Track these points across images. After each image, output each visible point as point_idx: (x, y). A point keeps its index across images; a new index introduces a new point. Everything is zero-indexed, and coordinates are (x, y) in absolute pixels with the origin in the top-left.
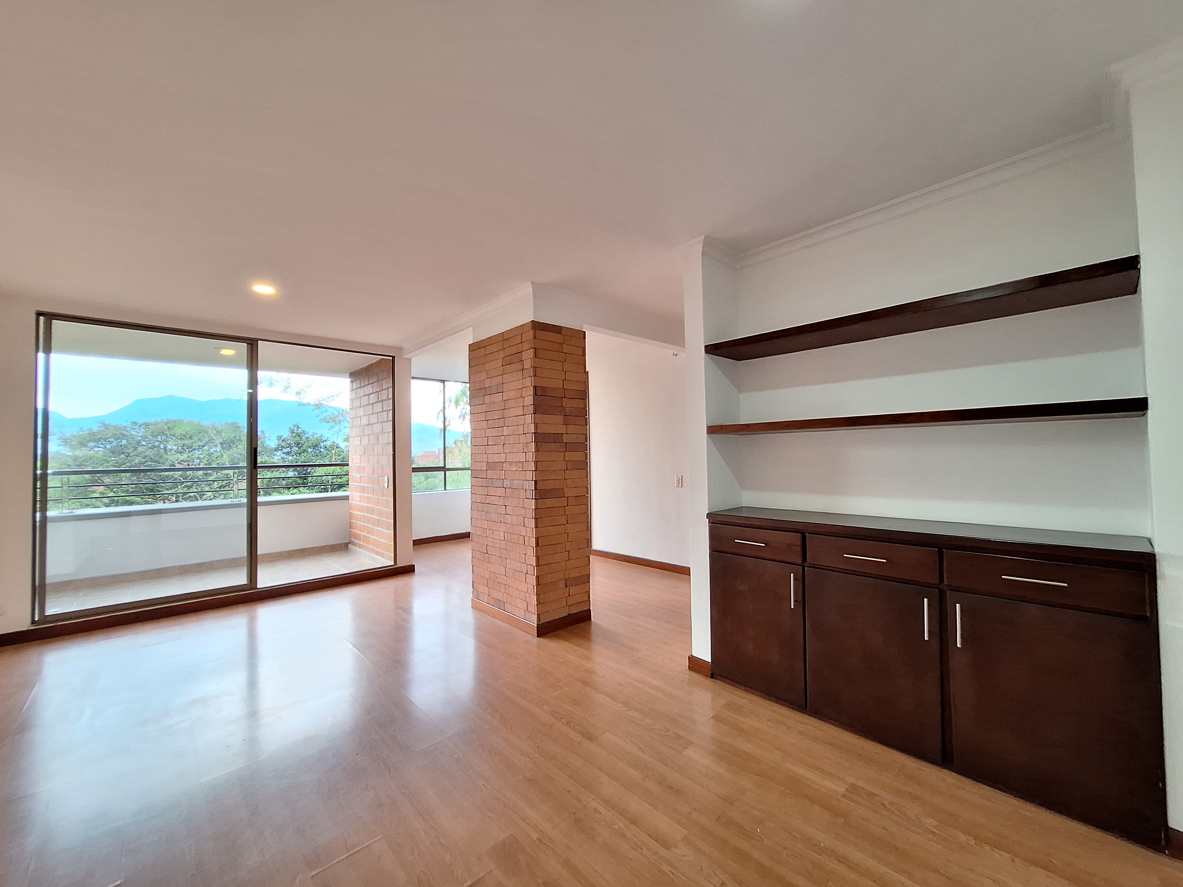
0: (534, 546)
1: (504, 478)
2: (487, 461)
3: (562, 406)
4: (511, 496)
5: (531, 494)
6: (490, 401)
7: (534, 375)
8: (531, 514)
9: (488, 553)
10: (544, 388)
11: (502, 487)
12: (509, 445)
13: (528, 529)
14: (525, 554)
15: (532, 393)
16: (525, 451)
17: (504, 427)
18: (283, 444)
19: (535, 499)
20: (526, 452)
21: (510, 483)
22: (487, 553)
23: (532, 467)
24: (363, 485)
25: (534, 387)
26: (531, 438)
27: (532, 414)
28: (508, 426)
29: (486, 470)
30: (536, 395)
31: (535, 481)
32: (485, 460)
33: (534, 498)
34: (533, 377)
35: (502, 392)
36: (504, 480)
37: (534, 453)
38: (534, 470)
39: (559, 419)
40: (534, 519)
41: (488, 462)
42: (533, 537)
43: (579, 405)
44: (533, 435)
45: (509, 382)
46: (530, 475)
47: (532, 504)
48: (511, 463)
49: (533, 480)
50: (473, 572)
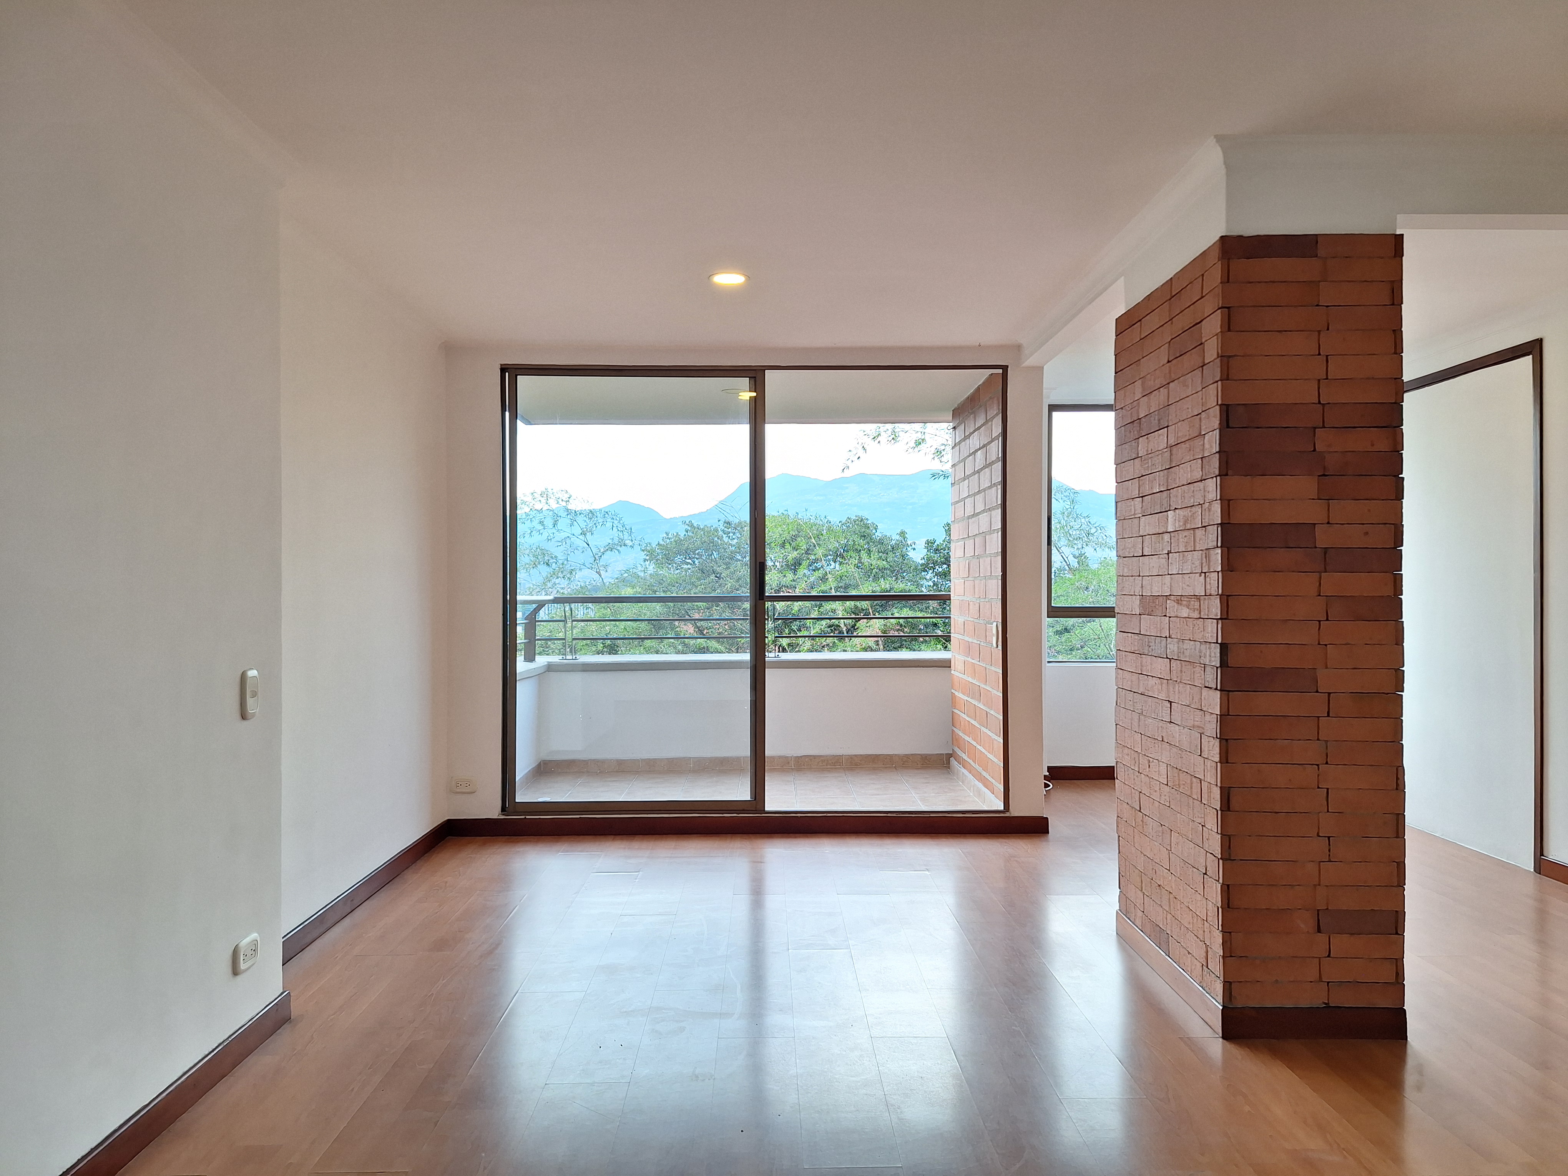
0: (1219, 809)
1: (1168, 636)
2: (1141, 594)
3: (1315, 450)
4: (1179, 681)
5: (1212, 677)
6: (1147, 450)
7: (1225, 377)
8: (1212, 727)
9: (1142, 811)
10: (1253, 408)
11: (1165, 657)
12: (1178, 554)
13: (1208, 763)
14: (1202, 826)
15: (1216, 423)
16: (1203, 571)
17: (1169, 512)
19: (1220, 690)
20: (1205, 573)
21: (1178, 647)
22: (1140, 811)
23: (1215, 608)
24: (967, 639)
25: (1225, 407)
26: (1213, 536)
27: (1216, 477)
28: (1176, 509)
29: (1140, 614)
30: (1228, 427)
31: (1221, 644)
32: (1138, 591)
33: (1219, 688)
34: (1219, 383)
35: (1167, 427)
36: (1168, 639)
37: (1220, 573)
38: (1219, 617)
39: (1307, 485)
40: (1218, 740)
41: (1142, 596)
42: (1217, 785)
43: (1373, 445)
44: (1219, 529)
45: (1178, 399)
46: (1212, 631)
47: (1213, 701)
48: (1179, 599)
49: (1217, 643)
50: (1119, 853)
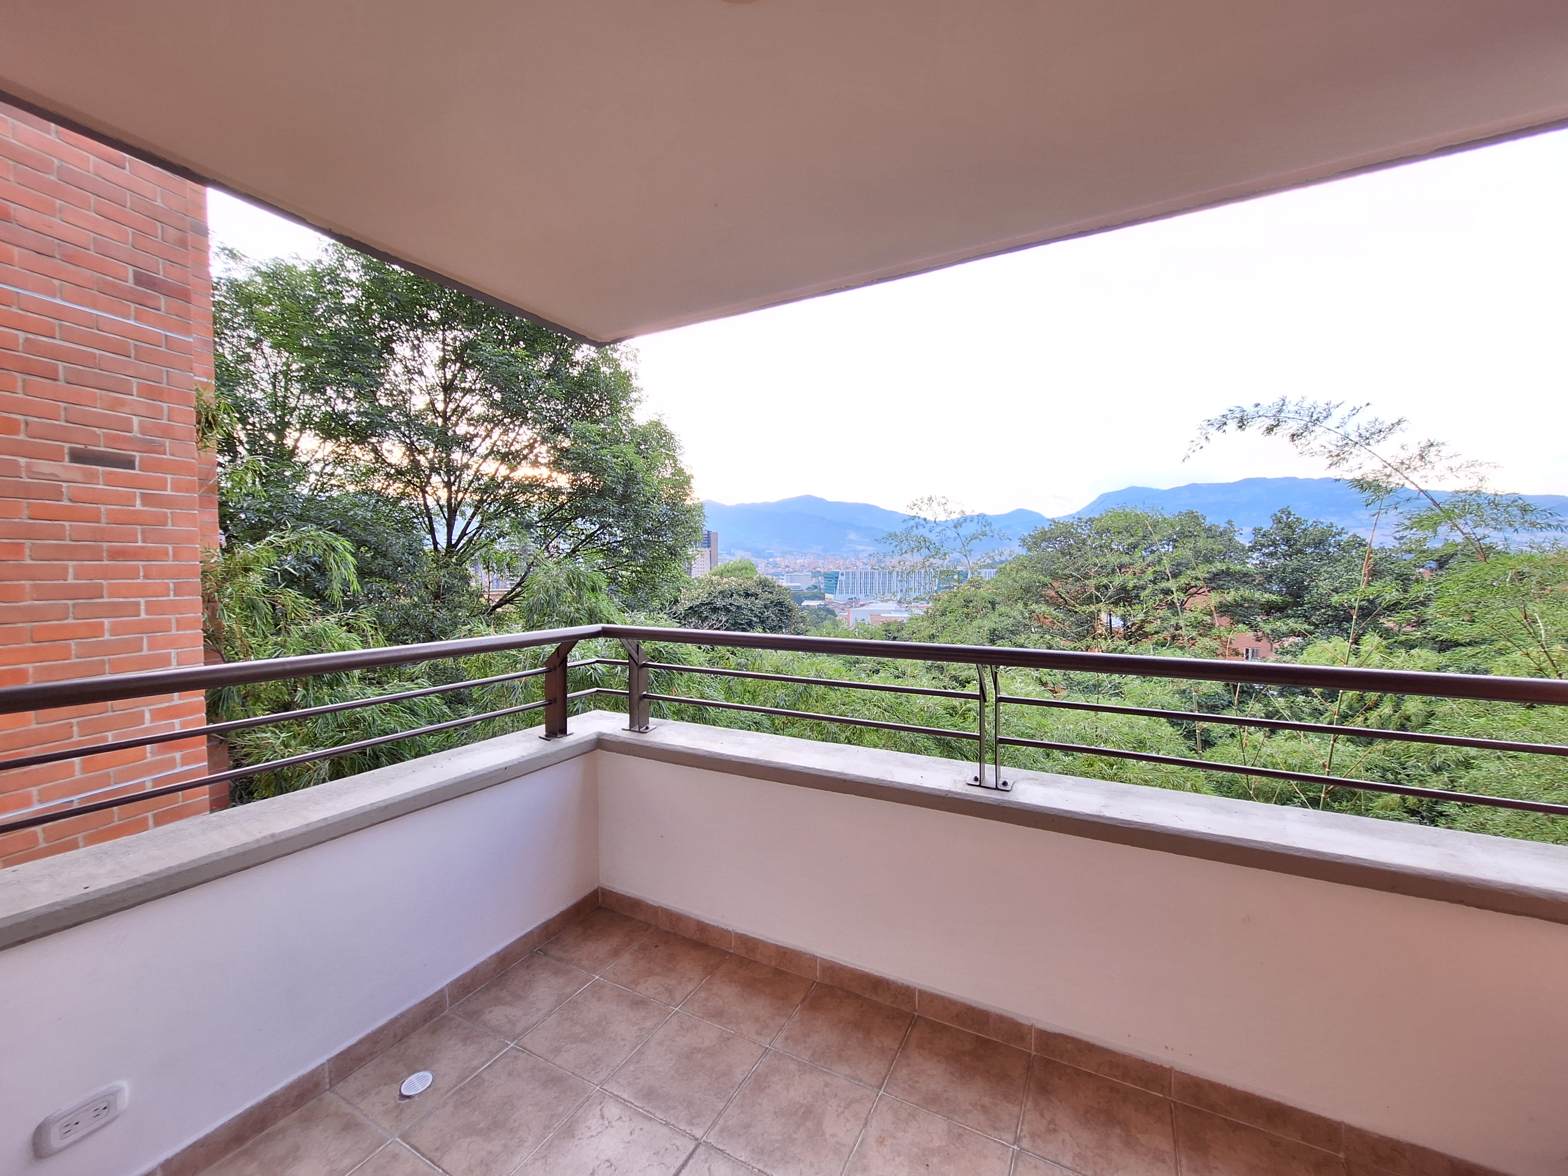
18: (1264, 541)
